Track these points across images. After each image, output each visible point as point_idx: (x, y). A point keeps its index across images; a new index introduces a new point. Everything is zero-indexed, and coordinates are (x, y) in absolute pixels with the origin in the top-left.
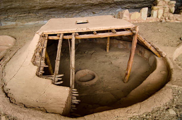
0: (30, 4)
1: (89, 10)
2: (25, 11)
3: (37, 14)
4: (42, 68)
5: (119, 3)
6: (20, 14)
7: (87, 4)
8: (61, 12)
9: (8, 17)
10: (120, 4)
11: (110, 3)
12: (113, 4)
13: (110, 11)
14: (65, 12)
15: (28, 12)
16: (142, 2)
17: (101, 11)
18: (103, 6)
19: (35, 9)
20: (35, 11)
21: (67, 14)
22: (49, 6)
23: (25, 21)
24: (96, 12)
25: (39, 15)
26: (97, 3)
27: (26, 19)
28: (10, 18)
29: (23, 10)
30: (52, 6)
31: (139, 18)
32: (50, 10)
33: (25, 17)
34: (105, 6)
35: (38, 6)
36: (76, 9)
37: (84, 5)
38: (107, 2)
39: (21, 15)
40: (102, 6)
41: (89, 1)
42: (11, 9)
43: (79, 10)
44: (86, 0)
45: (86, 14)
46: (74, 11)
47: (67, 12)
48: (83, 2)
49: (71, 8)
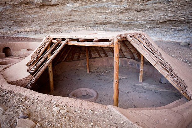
0: (86, 18)
2: (83, 25)
3: (94, 29)
7: (149, 20)
9: (68, 29)
11: (184, 21)
12: (189, 22)
13: (191, 32)
14: (124, 29)
15: (86, 26)
17: (176, 32)
18: (176, 25)
19: (90, 24)
22: (103, 21)
25: (96, 30)
28: (70, 30)
29: (81, 24)
30: (107, 22)
32: (106, 25)
35: (93, 20)
36: (137, 26)
37: (145, 22)
38: (178, 20)
39: (79, 29)
41: (150, 17)
42: (71, 22)
43: (141, 28)
44: (146, 16)
45: (152, 35)
46: (136, 29)
47: (127, 29)
48: (142, 18)
49: (130, 25)
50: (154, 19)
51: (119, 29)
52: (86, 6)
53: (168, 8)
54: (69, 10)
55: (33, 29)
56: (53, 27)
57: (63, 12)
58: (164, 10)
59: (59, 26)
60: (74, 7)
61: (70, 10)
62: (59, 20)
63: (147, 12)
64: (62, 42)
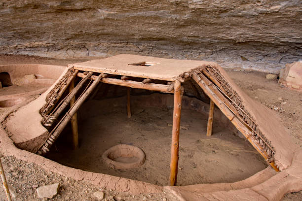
0: (127, 31)
1: (232, 51)
2: (122, 40)
3: (139, 46)
6: (115, 43)
7: (222, 39)
9: (98, 45)
11: (272, 44)
12: (280, 45)
13: (282, 59)
14: (184, 49)
15: (126, 42)
17: (261, 57)
18: (262, 48)
19: (133, 39)
20: (135, 41)
21: (189, 54)
24: (250, 58)
25: (141, 47)
28: (101, 46)
29: (118, 38)
30: (159, 37)
32: (158, 42)
33: (121, 48)
35: (137, 34)
36: (207, 46)
37: (217, 41)
38: (264, 41)
40: (258, 47)
41: (224, 35)
42: (103, 34)
43: (211, 48)
44: (218, 33)
45: (226, 59)
46: (202, 49)
47: (189, 49)
48: (213, 35)
49: (193, 43)
50: (230, 38)
51: (176, 48)
52: (127, 14)
53: (252, 24)
54: (101, 18)
55: (44, 43)
56: (76, 41)
57: (93, 20)
58: (245, 27)
59: (83, 41)
60: (109, 15)
61: (103, 17)
62: (84, 32)
63: (221, 27)
64: (94, 77)
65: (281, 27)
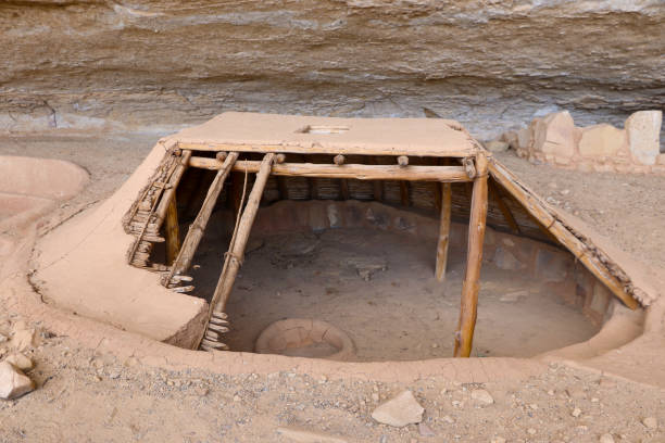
0: (174, 59)
1: (409, 99)
2: (151, 83)
3: (191, 97)
4: (145, 246)
5: (543, 83)
6: (130, 92)
7: (398, 73)
8: (285, 98)
9: (85, 98)
10: (544, 87)
11: (497, 80)
12: (510, 83)
13: (506, 110)
14: (301, 98)
15: (160, 87)
16: (649, 87)
17: (465, 108)
18: (471, 90)
19: (186, 78)
20: (185, 86)
22: (241, 71)
23: (139, 121)
24: (442, 112)
25: (196, 100)
26: (440, 74)
27: (147, 113)
28: (90, 101)
29: (143, 78)
30: (252, 73)
31: (621, 154)
32: (242, 85)
33: (143, 105)
34: (482, 90)
35: (198, 66)
36: (353, 89)
37: (383, 78)
38: (483, 75)
39: (130, 96)
40: (464, 89)
41: (404, 65)
42: (105, 70)
43: (362, 94)
44: (393, 59)
46: (342, 97)
47: (312, 97)
48: (379, 66)
49: (329, 84)
50: (415, 70)
51: (283, 97)
52: (191, 18)
53: (469, 41)
54: (113, 28)
56: (22, 89)
57: (91, 32)
58: (451, 47)
59: (45, 87)
60: (143, 19)
61: (121, 25)
62: (54, 64)
63: (403, 47)
64: (245, 166)
65: (522, 47)
